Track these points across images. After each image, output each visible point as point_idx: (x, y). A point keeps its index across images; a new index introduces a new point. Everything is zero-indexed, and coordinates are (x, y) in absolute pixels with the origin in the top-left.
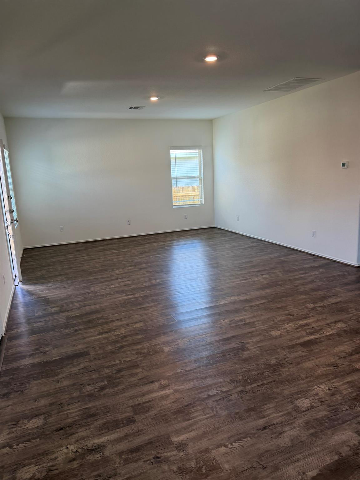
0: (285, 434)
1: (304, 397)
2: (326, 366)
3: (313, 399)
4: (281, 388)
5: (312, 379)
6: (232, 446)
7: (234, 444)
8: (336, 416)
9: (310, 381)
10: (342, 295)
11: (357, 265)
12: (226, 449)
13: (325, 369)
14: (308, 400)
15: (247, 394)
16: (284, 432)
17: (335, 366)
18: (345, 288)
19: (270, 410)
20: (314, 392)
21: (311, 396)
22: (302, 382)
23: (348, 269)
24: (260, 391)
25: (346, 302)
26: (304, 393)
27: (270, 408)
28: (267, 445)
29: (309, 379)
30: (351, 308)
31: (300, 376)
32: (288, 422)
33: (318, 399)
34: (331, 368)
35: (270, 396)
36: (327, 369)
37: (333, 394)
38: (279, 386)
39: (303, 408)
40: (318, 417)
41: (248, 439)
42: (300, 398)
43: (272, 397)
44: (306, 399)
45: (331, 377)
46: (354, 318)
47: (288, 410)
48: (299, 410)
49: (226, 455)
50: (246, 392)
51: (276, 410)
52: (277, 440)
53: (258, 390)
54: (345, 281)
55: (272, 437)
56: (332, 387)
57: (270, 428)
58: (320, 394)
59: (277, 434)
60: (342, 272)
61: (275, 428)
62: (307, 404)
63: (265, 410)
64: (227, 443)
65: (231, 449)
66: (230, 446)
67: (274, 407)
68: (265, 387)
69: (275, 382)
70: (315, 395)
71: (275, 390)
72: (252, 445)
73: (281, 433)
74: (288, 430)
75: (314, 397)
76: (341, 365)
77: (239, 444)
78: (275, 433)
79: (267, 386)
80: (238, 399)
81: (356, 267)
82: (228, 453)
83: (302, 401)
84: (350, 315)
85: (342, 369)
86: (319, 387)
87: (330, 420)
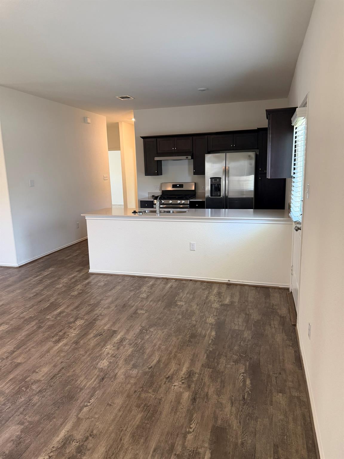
0: (118, 374)
1: (101, 360)
2: (94, 338)
3: (108, 358)
4: (72, 370)
5: (90, 352)
6: (90, 404)
7: (90, 401)
8: (139, 347)
9: (90, 354)
10: (4, 298)
11: (18, 266)
12: (88, 407)
13: (95, 340)
14: (105, 360)
15: (47, 391)
16: (117, 373)
17: (100, 335)
18: (7, 290)
19: (83, 382)
20: (105, 353)
21: (105, 356)
22: (84, 357)
23: (10, 271)
24: (56, 382)
25: (8, 304)
26: (99, 358)
27: (82, 381)
28: (113, 387)
29: (88, 353)
30: (13, 308)
31: (81, 354)
32: (114, 367)
33: (111, 356)
34: (99, 337)
35: (68, 381)
36: (96, 339)
37: (117, 348)
38: (69, 370)
39: (105, 367)
40: (129, 353)
41: (98, 392)
42: (99, 362)
43: (69, 381)
44: (103, 360)
45: (102, 344)
46: (16, 317)
47: (96, 374)
48: (104, 370)
49: (91, 410)
50: (45, 390)
51: (88, 379)
52: (116, 380)
53: (54, 382)
54: (7, 283)
55: (112, 381)
56: (115, 344)
57: (106, 377)
58: (110, 352)
59: (114, 377)
60: (4, 275)
61: (110, 375)
62: (106, 363)
63: (80, 384)
64: (85, 404)
65: (92, 405)
66: (89, 404)
67: (85, 378)
68: (58, 377)
69: (64, 368)
70: (107, 354)
71: (68, 374)
72: (103, 393)
73: (115, 376)
74: (118, 371)
75: (107, 356)
76: (104, 332)
77: (94, 399)
78: (112, 378)
79: (60, 375)
80: (41, 399)
81: (17, 268)
82: (91, 409)
83: (101, 363)
84: (12, 315)
85: (106, 335)
86: (106, 348)
87: (137, 352)
